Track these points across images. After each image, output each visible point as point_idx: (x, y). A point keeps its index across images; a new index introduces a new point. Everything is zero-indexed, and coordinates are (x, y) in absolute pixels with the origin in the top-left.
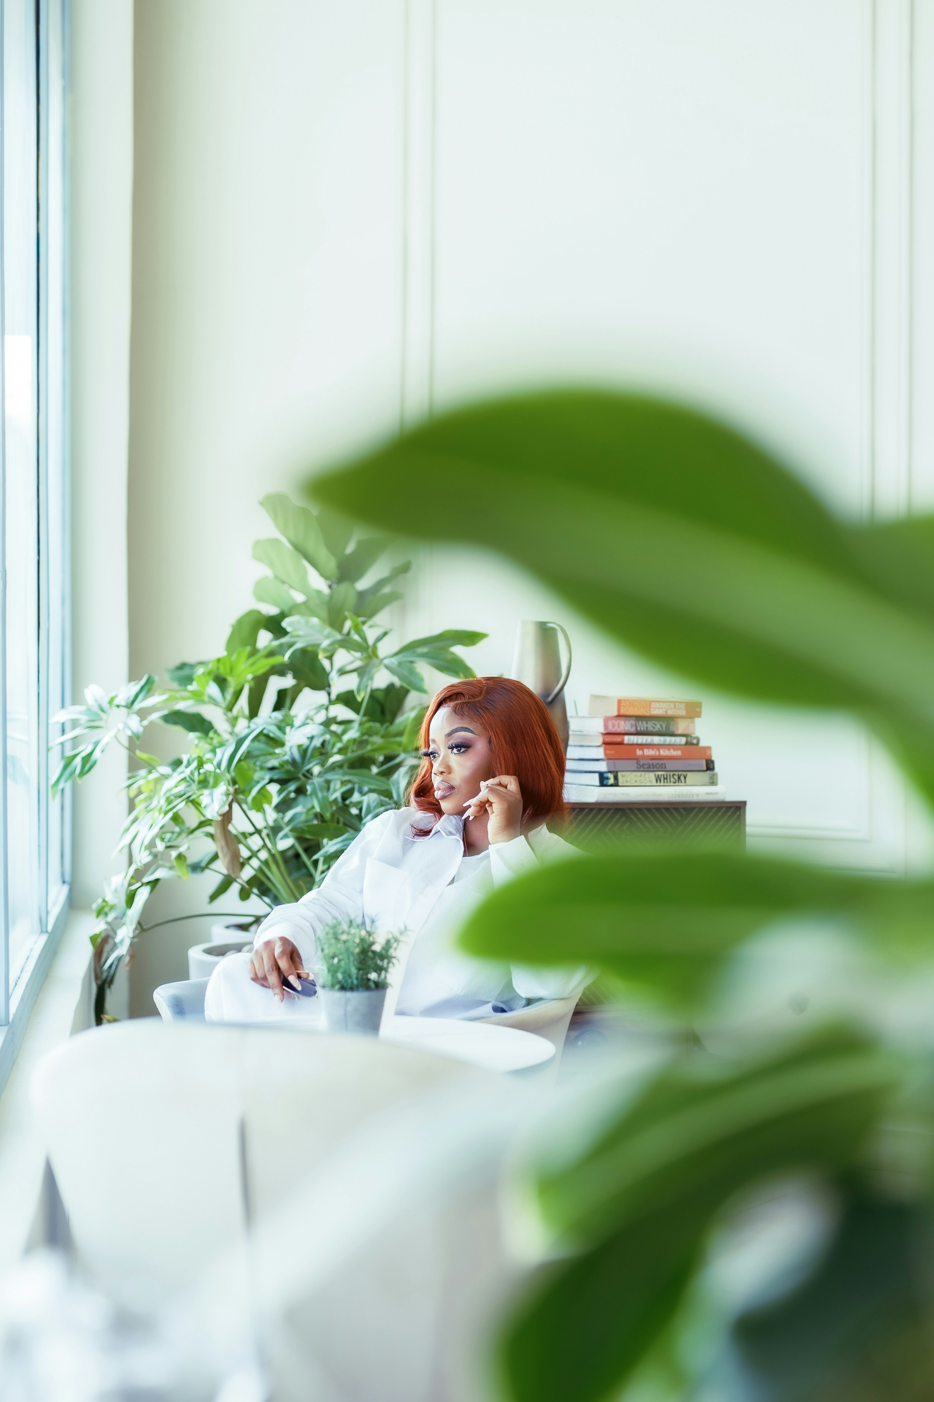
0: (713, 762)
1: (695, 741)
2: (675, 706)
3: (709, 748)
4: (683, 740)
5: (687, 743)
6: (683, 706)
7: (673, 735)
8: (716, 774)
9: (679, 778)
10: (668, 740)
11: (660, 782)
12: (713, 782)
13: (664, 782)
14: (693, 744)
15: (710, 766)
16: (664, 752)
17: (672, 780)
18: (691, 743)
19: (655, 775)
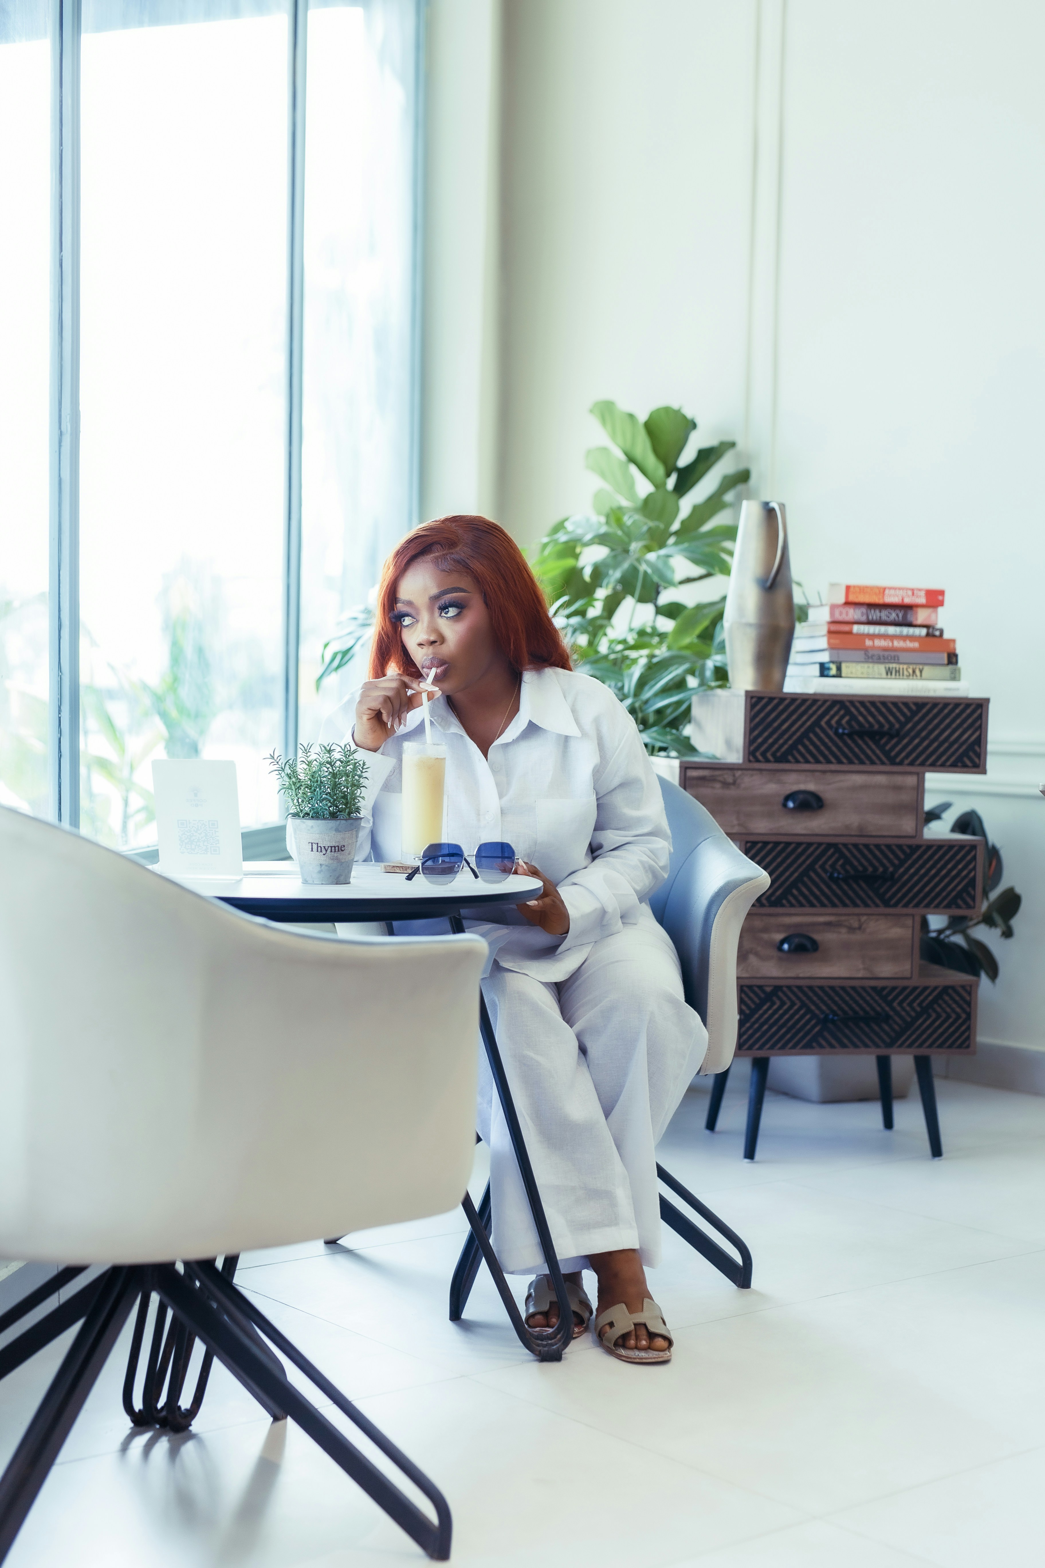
0: (956, 656)
1: (937, 633)
2: (913, 594)
3: (954, 641)
4: (924, 631)
5: (928, 635)
6: (923, 594)
7: (910, 625)
8: (959, 670)
9: (914, 672)
10: (905, 631)
11: (891, 674)
12: (955, 677)
13: (896, 675)
14: (934, 636)
15: (952, 659)
16: (897, 644)
17: (905, 673)
18: (933, 634)
19: (885, 668)
